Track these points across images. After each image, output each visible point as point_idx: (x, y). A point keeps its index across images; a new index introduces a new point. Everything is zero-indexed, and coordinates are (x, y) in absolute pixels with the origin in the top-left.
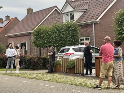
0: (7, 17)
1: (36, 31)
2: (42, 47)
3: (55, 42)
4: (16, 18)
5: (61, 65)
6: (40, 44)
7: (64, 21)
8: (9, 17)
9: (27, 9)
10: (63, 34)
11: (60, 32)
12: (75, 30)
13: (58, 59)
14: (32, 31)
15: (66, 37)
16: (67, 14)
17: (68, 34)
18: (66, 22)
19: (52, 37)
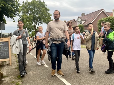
16: (79, 22)
18: (79, 25)
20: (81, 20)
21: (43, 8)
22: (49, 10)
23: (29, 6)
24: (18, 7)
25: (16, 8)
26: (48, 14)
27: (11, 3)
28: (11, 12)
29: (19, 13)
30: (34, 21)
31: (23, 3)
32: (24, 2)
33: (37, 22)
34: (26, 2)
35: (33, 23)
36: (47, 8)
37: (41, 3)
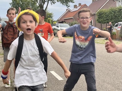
0: (80, 4)
1: (99, 13)
2: (103, 23)
3: (111, 19)
4: (85, 4)
5: (116, 34)
6: (101, 21)
7: (117, 5)
8: (81, 4)
10: (117, 14)
11: (115, 13)
13: (114, 31)
14: (96, 13)
15: (119, 16)
17: (120, 14)
18: (119, 6)
19: (109, 17)
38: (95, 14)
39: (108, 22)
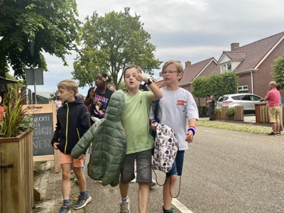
1: (195, 82)
3: (213, 91)
5: (220, 113)
7: (221, 71)
9: (186, 63)
10: (221, 83)
11: (218, 82)
12: (233, 79)
13: (217, 107)
15: (224, 86)
16: (224, 64)
17: (226, 84)
18: (224, 72)
19: (211, 87)
20: (229, 60)
21: (135, 32)
22: (149, 37)
23: (101, 28)
24: (76, 31)
25: (70, 33)
26: (148, 45)
27: (58, 21)
28: (57, 41)
29: (78, 44)
30: (113, 64)
31: (87, 19)
32: (89, 18)
33: (119, 65)
34: (93, 17)
35: (111, 67)
36: (144, 32)
37: (130, 18)
38: (189, 84)
39: (209, 96)
